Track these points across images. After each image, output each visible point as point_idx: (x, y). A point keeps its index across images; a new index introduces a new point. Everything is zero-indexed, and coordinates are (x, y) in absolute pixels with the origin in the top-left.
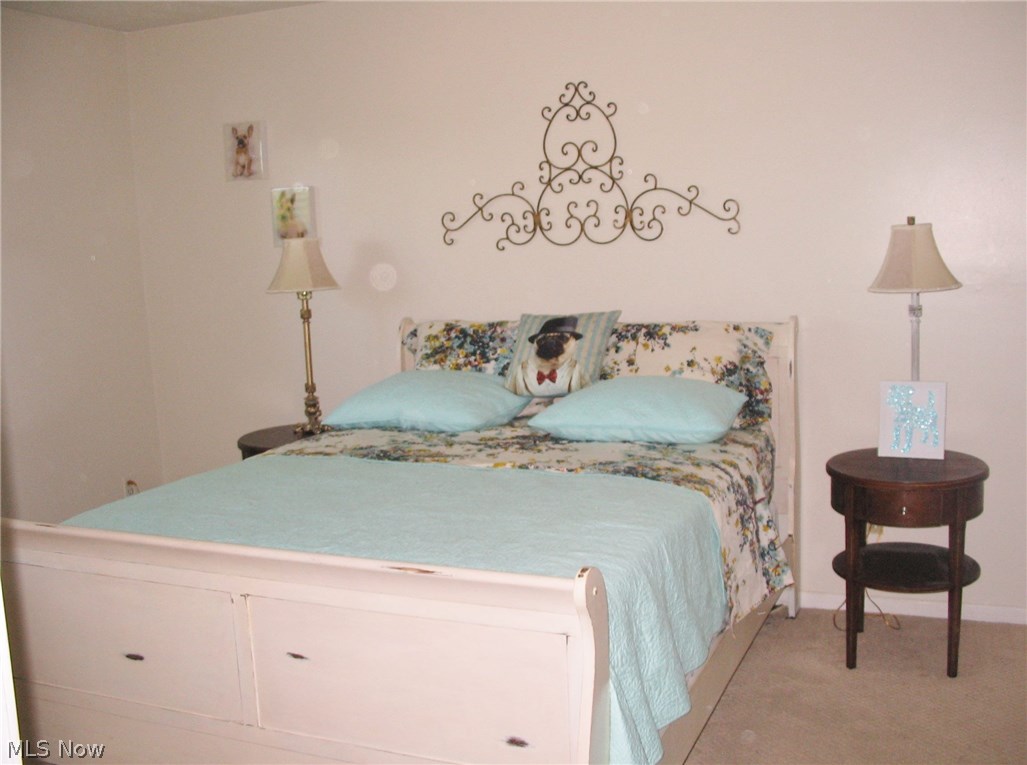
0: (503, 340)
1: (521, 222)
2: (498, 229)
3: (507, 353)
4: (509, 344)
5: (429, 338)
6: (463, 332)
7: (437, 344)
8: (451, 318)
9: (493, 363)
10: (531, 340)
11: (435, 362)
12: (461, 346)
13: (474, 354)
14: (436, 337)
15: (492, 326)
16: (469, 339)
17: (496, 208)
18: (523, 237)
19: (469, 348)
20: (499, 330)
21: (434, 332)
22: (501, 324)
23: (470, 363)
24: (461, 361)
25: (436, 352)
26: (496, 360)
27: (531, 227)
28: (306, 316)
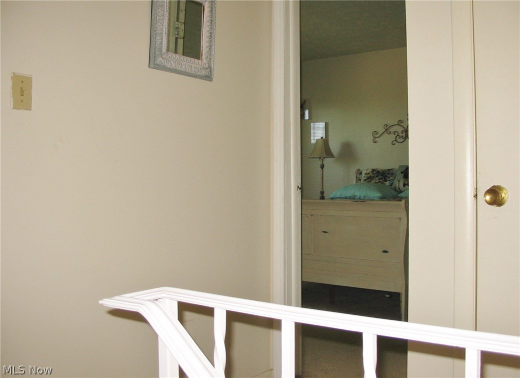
0: (392, 174)
1: (401, 135)
2: (393, 137)
3: (393, 178)
4: (394, 175)
5: (366, 174)
6: (378, 172)
7: (369, 176)
8: (374, 167)
9: (388, 182)
10: (402, 173)
11: (368, 182)
12: (377, 176)
13: (382, 179)
14: (369, 173)
15: (389, 170)
16: (380, 174)
17: (392, 130)
18: (402, 140)
19: (380, 177)
20: (391, 171)
21: (368, 172)
22: (392, 169)
23: (380, 182)
24: (377, 181)
25: (368, 178)
26: (390, 181)
27: (404, 137)
28: (322, 167)
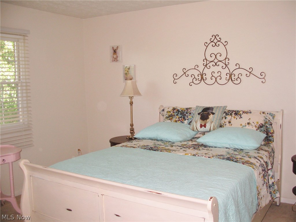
0: (190, 113)
1: (197, 77)
2: (190, 79)
3: (191, 117)
4: (192, 114)
5: (167, 112)
6: (178, 110)
7: (170, 114)
8: (175, 106)
9: (187, 120)
10: (199, 114)
11: (169, 119)
12: (177, 115)
13: (181, 117)
14: (170, 112)
15: (187, 109)
16: (180, 113)
17: (190, 73)
18: (198, 82)
19: (179, 115)
20: (189, 110)
21: (169, 110)
22: (190, 108)
23: (180, 120)
24: (177, 119)
25: (170, 116)
26: (188, 120)
27: (200, 79)
28: (131, 103)
